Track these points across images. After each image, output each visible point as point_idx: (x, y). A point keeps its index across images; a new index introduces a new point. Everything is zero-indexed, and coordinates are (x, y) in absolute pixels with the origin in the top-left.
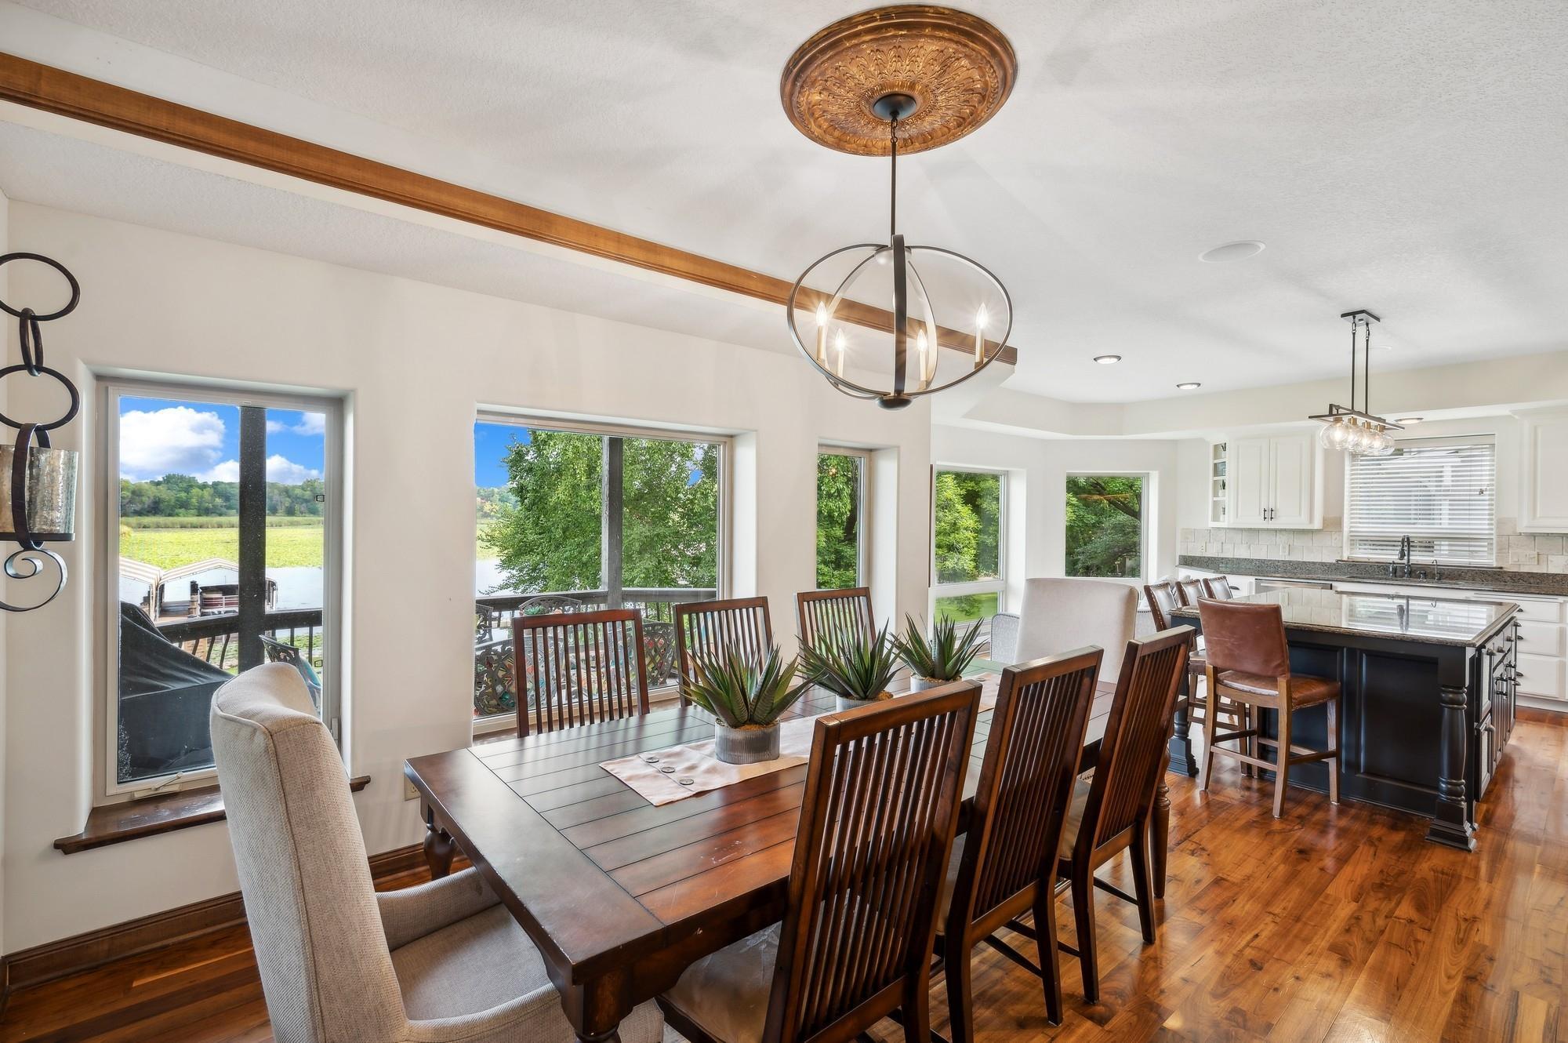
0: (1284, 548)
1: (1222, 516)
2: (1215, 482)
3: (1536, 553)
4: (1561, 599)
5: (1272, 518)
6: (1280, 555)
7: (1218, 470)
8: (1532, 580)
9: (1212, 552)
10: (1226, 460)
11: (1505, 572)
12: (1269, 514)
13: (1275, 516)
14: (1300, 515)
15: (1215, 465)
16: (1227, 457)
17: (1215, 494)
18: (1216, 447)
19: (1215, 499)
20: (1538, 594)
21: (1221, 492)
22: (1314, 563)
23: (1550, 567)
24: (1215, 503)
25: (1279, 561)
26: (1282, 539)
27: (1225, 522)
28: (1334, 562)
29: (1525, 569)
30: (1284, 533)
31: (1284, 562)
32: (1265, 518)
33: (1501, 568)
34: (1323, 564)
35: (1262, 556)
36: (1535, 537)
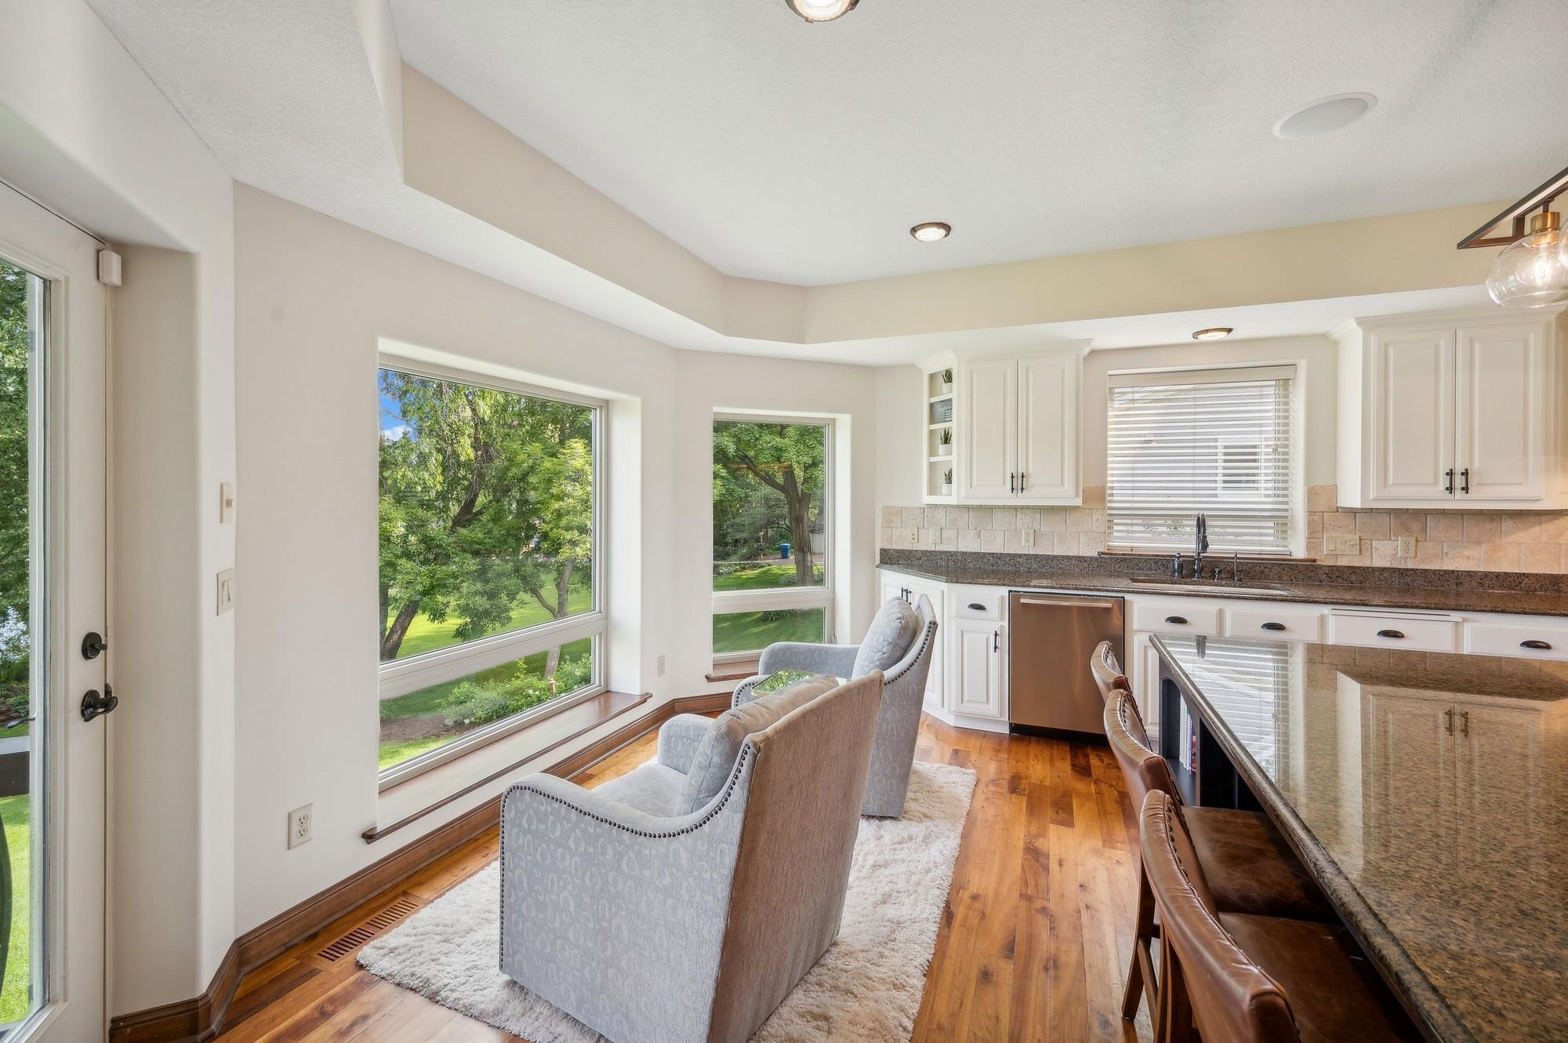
0: (1027, 534)
1: (945, 487)
2: (932, 433)
3: (1357, 536)
4: (1456, 616)
5: (1022, 489)
6: (1023, 546)
7: (938, 412)
8: (1353, 578)
9: (927, 542)
10: (953, 396)
11: (1320, 567)
12: (1019, 482)
13: (1027, 485)
14: (1062, 483)
15: (932, 405)
16: (953, 392)
17: (932, 452)
18: (932, 377)
19: (933, 459)
20: (1427, 608)
21: (942, 448)
22: (1069, 558)
23: (1373, 561)
24: (932, 465)
25: (1020, 556)
26: (1023, 521)
27: (951, 496)
28: (1096, 555)
29: (1343, 562)
30: (1027, 512)
31: (1028, 557)
32: (1013, 489)
33: (1315, 561)
34: (1080, 559)
35: (996, 547)
36: (1355, 513)
